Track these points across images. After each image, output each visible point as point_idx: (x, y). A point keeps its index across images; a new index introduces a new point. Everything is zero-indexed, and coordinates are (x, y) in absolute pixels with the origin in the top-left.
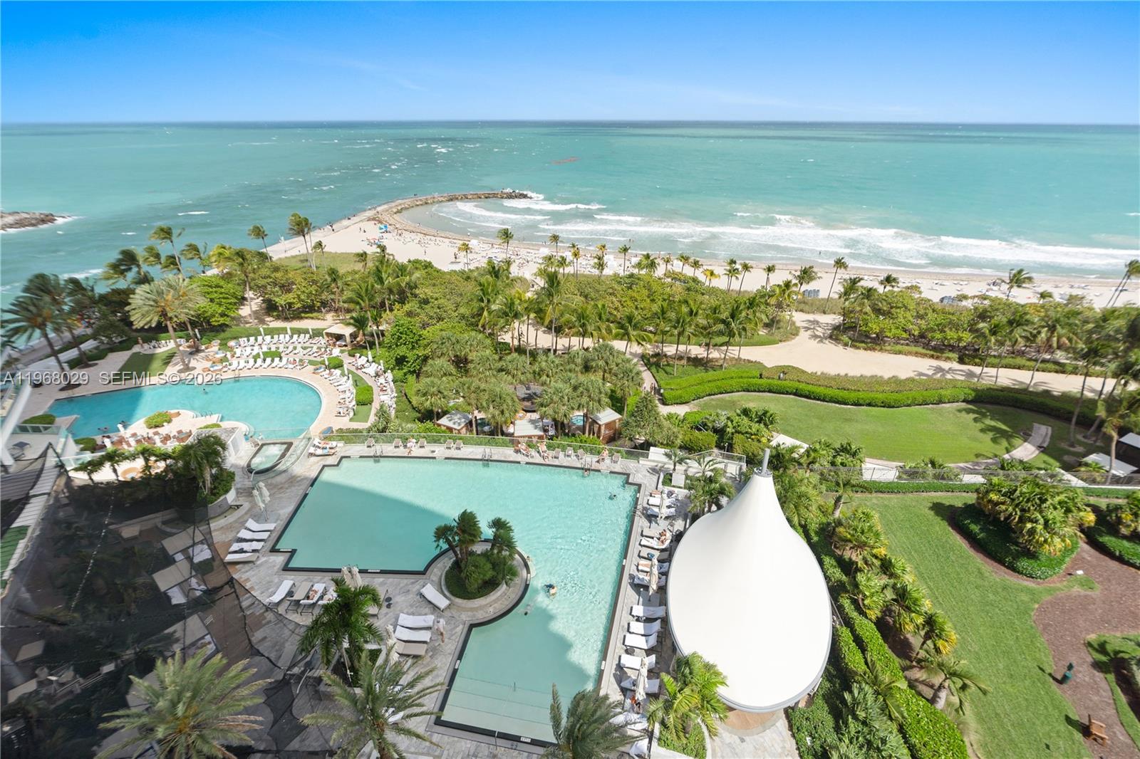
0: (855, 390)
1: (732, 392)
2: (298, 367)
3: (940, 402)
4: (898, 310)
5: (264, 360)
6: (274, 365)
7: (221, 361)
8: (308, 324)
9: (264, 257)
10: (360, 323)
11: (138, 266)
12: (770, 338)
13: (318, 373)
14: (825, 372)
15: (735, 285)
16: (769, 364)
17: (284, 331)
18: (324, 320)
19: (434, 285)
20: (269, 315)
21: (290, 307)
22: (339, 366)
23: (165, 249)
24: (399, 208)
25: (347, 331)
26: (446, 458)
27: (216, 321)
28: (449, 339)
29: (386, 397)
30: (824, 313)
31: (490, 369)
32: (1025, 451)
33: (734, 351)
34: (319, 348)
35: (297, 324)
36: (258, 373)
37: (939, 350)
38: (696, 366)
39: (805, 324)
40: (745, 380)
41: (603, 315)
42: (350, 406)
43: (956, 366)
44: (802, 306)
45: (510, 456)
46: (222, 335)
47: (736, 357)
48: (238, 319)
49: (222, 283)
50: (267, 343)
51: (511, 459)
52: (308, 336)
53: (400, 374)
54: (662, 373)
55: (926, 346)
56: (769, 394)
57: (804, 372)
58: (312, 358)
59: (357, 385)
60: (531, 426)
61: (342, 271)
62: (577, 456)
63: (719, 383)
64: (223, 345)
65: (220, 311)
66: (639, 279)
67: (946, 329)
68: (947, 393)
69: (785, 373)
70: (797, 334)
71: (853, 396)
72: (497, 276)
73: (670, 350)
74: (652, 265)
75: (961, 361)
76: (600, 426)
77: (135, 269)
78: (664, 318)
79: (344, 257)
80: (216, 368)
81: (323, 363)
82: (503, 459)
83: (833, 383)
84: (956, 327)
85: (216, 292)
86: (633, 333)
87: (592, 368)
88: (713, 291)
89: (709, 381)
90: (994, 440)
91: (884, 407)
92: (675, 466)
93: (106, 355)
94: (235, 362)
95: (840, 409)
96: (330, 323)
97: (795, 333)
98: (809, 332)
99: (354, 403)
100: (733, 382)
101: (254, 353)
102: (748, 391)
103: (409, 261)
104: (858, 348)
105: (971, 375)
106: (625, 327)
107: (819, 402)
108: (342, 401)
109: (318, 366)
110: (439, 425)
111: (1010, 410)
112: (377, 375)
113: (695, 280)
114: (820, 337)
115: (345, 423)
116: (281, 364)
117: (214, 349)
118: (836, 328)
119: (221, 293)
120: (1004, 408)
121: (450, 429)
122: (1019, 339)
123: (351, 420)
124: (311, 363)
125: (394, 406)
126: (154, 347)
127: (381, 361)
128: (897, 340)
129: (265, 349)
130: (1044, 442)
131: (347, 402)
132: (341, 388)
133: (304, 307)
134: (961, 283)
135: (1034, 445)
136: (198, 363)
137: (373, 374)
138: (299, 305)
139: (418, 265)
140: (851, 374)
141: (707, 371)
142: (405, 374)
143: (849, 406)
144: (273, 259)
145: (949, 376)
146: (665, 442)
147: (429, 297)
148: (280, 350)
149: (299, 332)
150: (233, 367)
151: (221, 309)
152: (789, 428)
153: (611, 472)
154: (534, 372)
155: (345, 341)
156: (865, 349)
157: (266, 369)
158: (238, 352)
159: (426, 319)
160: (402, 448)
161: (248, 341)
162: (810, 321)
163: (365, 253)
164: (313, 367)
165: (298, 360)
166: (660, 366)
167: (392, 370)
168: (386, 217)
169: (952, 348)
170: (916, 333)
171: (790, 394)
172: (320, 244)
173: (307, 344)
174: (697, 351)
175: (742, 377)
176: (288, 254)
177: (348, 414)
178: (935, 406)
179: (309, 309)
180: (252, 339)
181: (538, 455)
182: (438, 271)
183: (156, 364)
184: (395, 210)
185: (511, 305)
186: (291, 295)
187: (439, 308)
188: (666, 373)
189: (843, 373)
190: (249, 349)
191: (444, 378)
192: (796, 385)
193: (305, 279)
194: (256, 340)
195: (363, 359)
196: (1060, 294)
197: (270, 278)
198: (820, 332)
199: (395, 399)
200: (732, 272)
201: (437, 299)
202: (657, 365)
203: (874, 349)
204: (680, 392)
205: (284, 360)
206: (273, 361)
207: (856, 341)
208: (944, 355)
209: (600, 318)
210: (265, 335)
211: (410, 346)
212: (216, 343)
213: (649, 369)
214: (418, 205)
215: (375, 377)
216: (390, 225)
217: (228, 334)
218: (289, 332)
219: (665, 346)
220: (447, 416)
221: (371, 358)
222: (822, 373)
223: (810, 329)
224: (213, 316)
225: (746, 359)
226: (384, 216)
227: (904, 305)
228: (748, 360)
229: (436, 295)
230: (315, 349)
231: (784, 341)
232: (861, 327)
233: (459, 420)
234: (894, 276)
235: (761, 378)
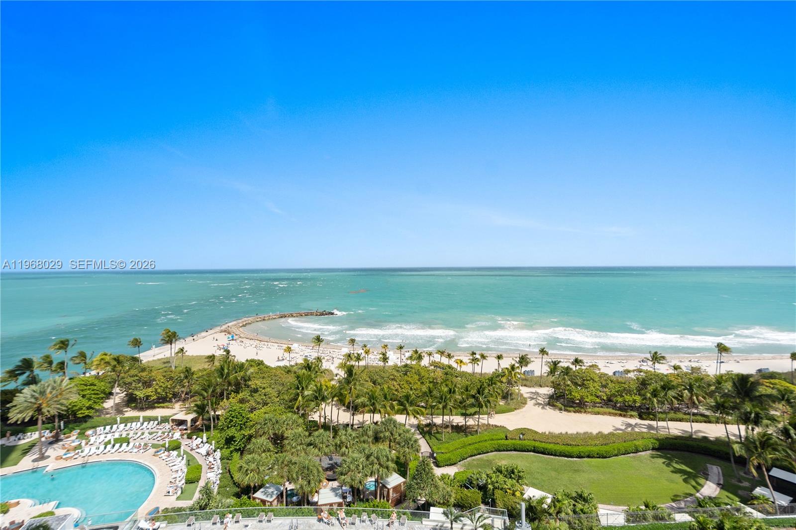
0: (576, 445)
1: (488, 452)
2: (142, 451)
3: (637, 451)
4: (588, 382)
5: (114, 446)
6: (120, 450)
7: (75, 448)
8: (159, 413)
9: (135, 360)
10: (201, 410)
11: (32, 371)
12: (508, 407)
13: (157, 455)
14: (551, 431)
15: (478, 369)
16: (511, 428)
17: (136, 419)
18: (172, 408)
19: (263, 378)
20: (128, 407)
21: (147, 399)
22: (177, 447)
23: (58, 356)
24: (244, 323)
25: (189, 418)
27: (81, 413)
28: (270, 420)
29: (212, 476)
30: (541, 386)
31: (301, 444)
32: (710, 489)
33: (484, 419)
34: (164, 433)
35: (149, 413)
36: (103, 458)
37: (624, 410)
38: (458, 432)
39: (529, 395)
40: (496, 442)
41: (388, 396)
42: (180, 485)
43: (638, 421)
44: (525, 382)
45: (313, 524)
46: (84, 425)
47: (486, 423)
48: (100, 411)
49: (96, 382)
50: (120, 430)
52: (156, 422)
53: (227, 452)
54: (434, 440)
55: (614, 407)
56: (515, 453)
57: (536, 432)
58: (155, 442)
59: (189, 465)
60: (332, 494)
61: (194, 369)
62: (371, 521)
63: (476, 446)
64: (82, 435)
65: (87, 405)
66: (411, 368)
67: (624, 394)
68: (640, 443)
69: (523, 434)
70: (525, 403)
71: (575, 450)
72: (310, 369)
73: (438, 420)
74: (420, 358)
75: (641, 418)
76: (388, 489)
77: (28, 373)
78: (431, 396)
79: (198, 358)
80: (68, 455)
81: (163, 446)
84: (629, 392)
85: (89, 389)
86: (410, 408)
87: (381, 438)
88: (463, 374)
89: (470, 444)
90: (685, 481)
91: (599, 457)
92: (452, 524)
94: (87, 450)
95: (569, 461)
96: (178, 411)
97: (524, 402)
98: (533, 401)
99: (183, 481)
100: (487, 444)
101: (106, 440)
102: (499, 451)
103: (247, 361)
104: (569, 411)
105: (650, 427)
106: (404, 404)
107: (552, 457)
108: (173, 481)
109: (158, 449)
110: (254, 498)
111: (687, 454)
112: (208, 454)
113: (450, 367)
114: (541, 404)
115: (172, 502)
116: (127, 449)
117: (72, 439)
118: (551, 397)
119: (93, 390)
120: (683, 453)
121: (264, 502)
122: (673, 399)
123: (178, 499)
124: (154, 446)
125: (218, 482)
126: (19, 439)
127: (213, 442)
128: (594, 404)
129: (117, 435)
130: (719, 479)
131: (177, 482)
132: (175, 468)
133: (159, 398)
134: (623, 361)
135: (714, 483)
136: (53, 452)
137: (204, 453)
138: (155, 397)
139: (253, 364)
140: (570, 432)
141: (467, 436)
142: (231, 452)
143: (574, 459)
144: (143, 362)
145: (637, 430)
146: (442, 502)
147: (258, 387)
148: (130, 436)
149: (149, 419)
150: (84, 454)
151: (90, 403)
152: (535, 481)
154: (336, 445)
155: (187, 425)
156: (575, 412)
157: (113, 455)
158: (92, 439)
159: (254, 404)
160: (219, 524)
161: (105, 429)
162: (532, 393)
163: (214, 356)
164: (155, 450)
165: (143, 444)
166: (432, 435)
167: (221, 449)
168: (234, 330)
169: (632, 408)
170: (605, 398)
171: (530, 451)
172: (182, 350)
173: (154, 430)
174: (458, 420)
175: (492, 440)
176: (155, 358)
177: (176, 493)
178: (634, 454)
179: (162, 400)
180: (108, 428)
181: (337, 522)
182: (267, 367)
183: (14, 455)
184: (241, 325)
185: (319, 390)
186: (150, 390)
187: (265, 395)
188: (437, 439)
189: (564, 432)
190: (102, 437)
191: (263, 454)
192: (533, 443)
193: (164, 376)
194: (111, 428)
195: (199, 440)
196: (685, 366)
197: (137, 376)
198: (541, 400)
199: (219, 476)
200: (474, 361)
201: (264, 388)
202: (429, 433)
203: (580, 412)
204: (449, 455)
205: (131, 445)
206: (121, 446)
207: (567, 406)
208: (628, 413)
209: (386, 398)
210: (121, 423)
211: (239, 428)
212: (75, 433)
213: (424, 437)
214: (257, 321)
215: (206, 456)
216: (236, 335)
217: (88, 424)
218: (141, 420)
219: (434, 417)
220: (262, 490)
221: (205, 439)
222: (549, 433)
223: (534, 398)
224: (81, 409)
225: (494, 424)
226: (232, 329)
227: (591, 378)
228: (495, 425)
229: (263, 386)
230: (159, 434)
231: (518, 409)
232: (567, 395)
233: (272, 492)
234: (580, 358)
235: (507, 439)
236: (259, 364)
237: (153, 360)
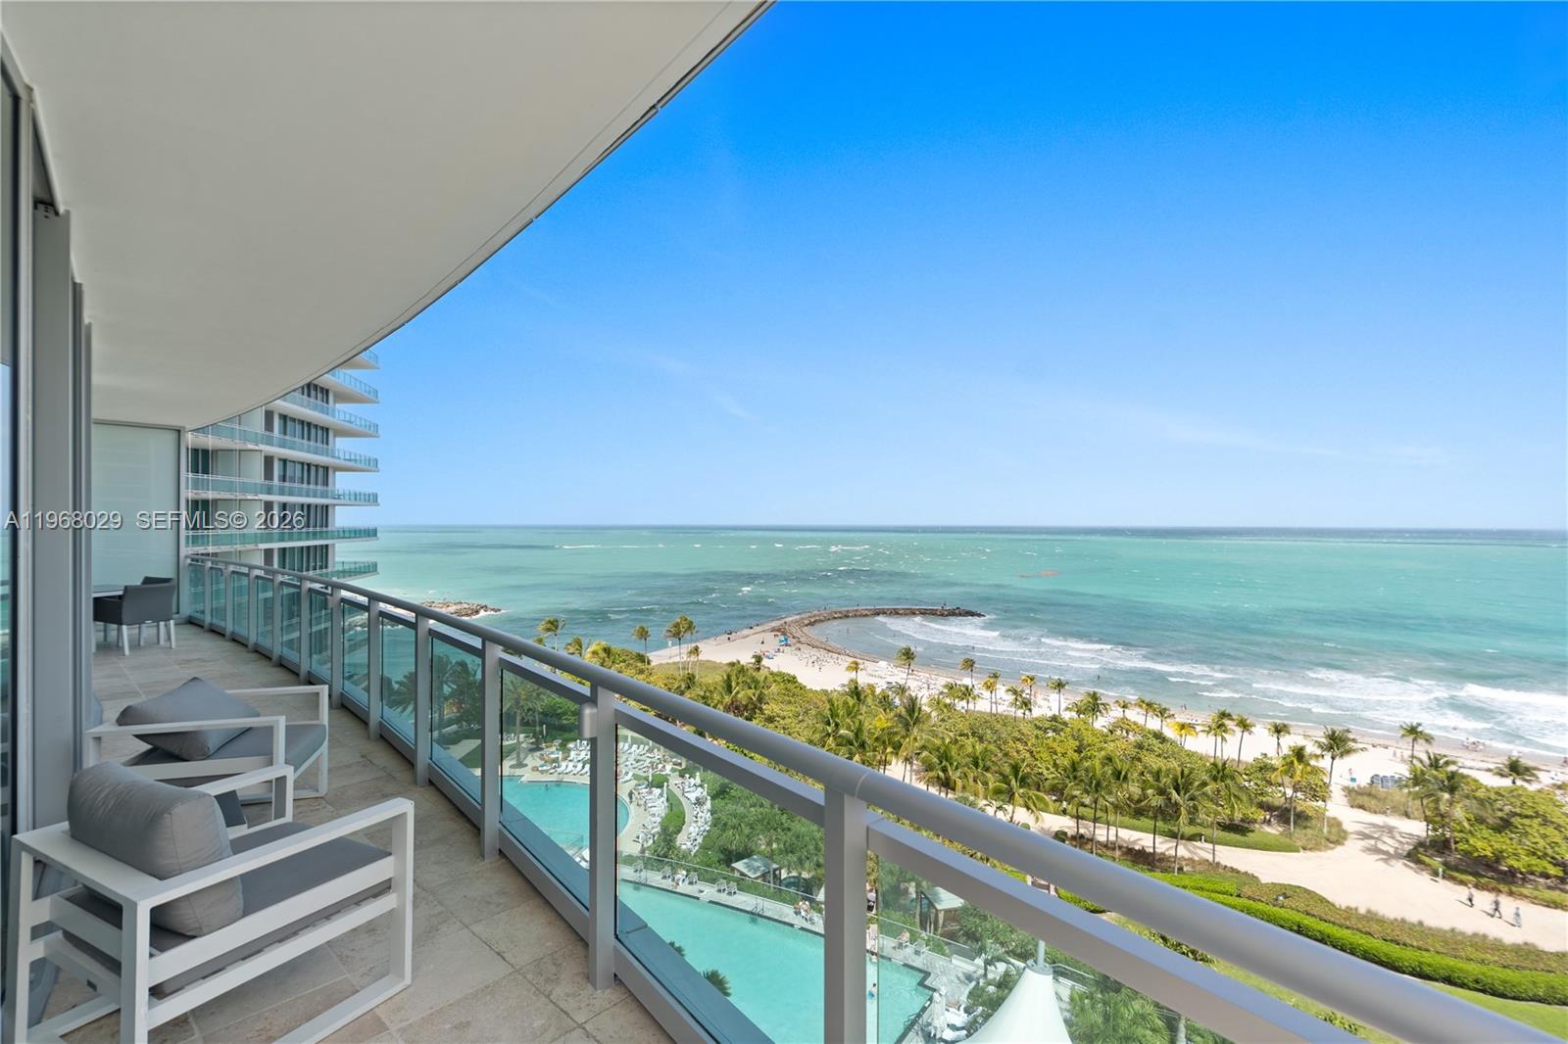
0: (1420, 948)
2: (622, 780)
4: (1527, 821)
7: (553, 761)
9: (641, 658)
12: (1287, 841)
14: (1374, 909)
15: (1227, 751)
19: (790, 702)
22: (660, 786)
24: (812, 620)
26: (711, 902)
27: (565, 719)
30: (1407, 815)
36: (581, 780)
38: (1135, 862)
39: (1359, 827)
41: (980, 761)
42: (653, 832)
44: (1361, 800)
45: (787, 915)
46: (567, 735)
51: (786, 920)
53: (719, 803)
57: (1323, 900)
58: (640, 773)
59: (670, 810)
64: (563, 747)
65: (573, 709)
66: (1065, 724)
69: (1286, 897)
70: (1338, 843)
71: (1408, 956)
74: (1096, 710)
76: (937, 910)
78: (1074, 777)
79: (713, 665)
80: (545, 768)
81: (646, 779)
82: (776, 917)
83: (1375, 928)
86: (1018, 792)
93: (459, 741)
94: (564, 765)
97: (1337, 836)
98: (1365, 843)
99: (658, 829)
101: (586, 758)
108: (647, 825)
109: (641, 782)
110: (733, 869)
112: (697, 802)
114: (1386, 853)
117: (553, 751)
118: (1420, 843)
125: (700, 841)
127: (706, 785)
131: (651, 827)
132: (652, 810)
136: (533, 761)
137: (693, 800)
139: (777, 679)
140: (1431, 923)
141: (1150, 872)
144: (653, 664)
147: (775, 714)
149: (640, 742)
150: (559, 770)
153: (905, 965)
158: (573, 754)
162: (1373, 825)
163: (738, 663)
164: (636, 782)
167: (713, 798)
172: (696, 649)
176: (671, 661)
177: (647, 840)
182: (802, 687)
184: (806, 622)
185: (858, 733)
189: (1413, 917)
190: (583, 754)
191: (753, 809)
192: (1298, 917)
193: (666, 685)
195: (692, 781)
198: (1389, 844)
199: (704, 833)
200: (1219, 729)
201: (784, 718)
207: (1457, 870)
209: (976, 765)
212: (557, 742)
214: (835, 618)
215: (695, 804)
216: (794, 638)
217: (572, 735)
218: (629, 740)
219: (1099, 827)
220: (745, 861)
221: (698, 781)
222: (1369, 911)
223: (1373, 838)
224: (565, 713)
225: (1229, 865)
226: (792, 628)
227: (1536, 812)
228: (1232, 868)
229: (782, 714)
230: (647, 764)
231: (1310, 849)
232: (1456, 843)
233: (759, 867)
234: (1525, 762)
235: (1239, 896)
236: (789, 681)
237: (667, 663)
